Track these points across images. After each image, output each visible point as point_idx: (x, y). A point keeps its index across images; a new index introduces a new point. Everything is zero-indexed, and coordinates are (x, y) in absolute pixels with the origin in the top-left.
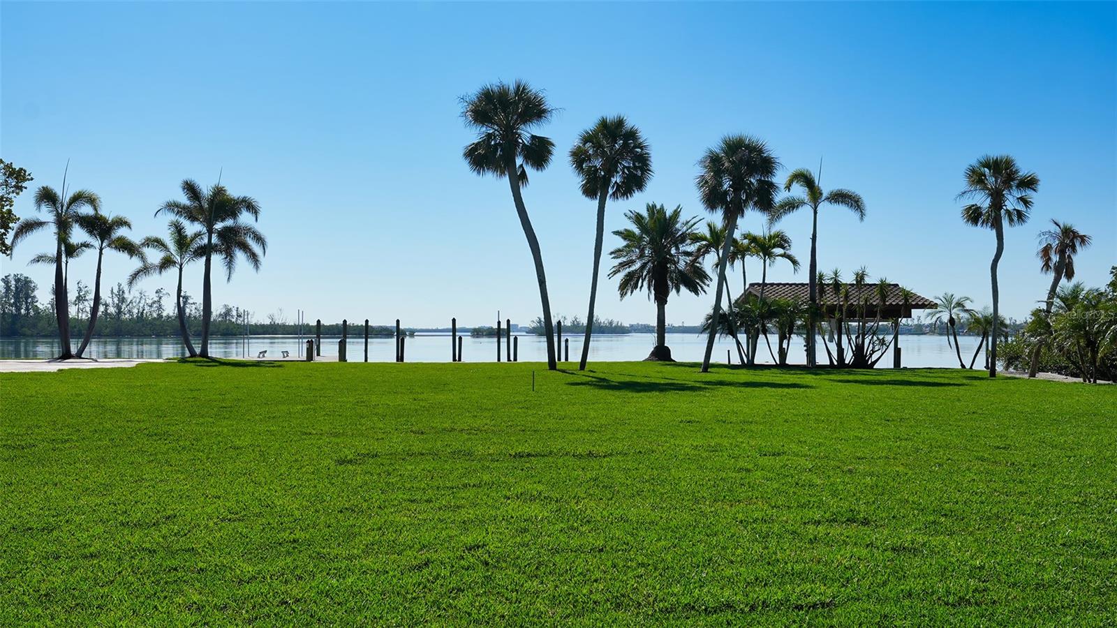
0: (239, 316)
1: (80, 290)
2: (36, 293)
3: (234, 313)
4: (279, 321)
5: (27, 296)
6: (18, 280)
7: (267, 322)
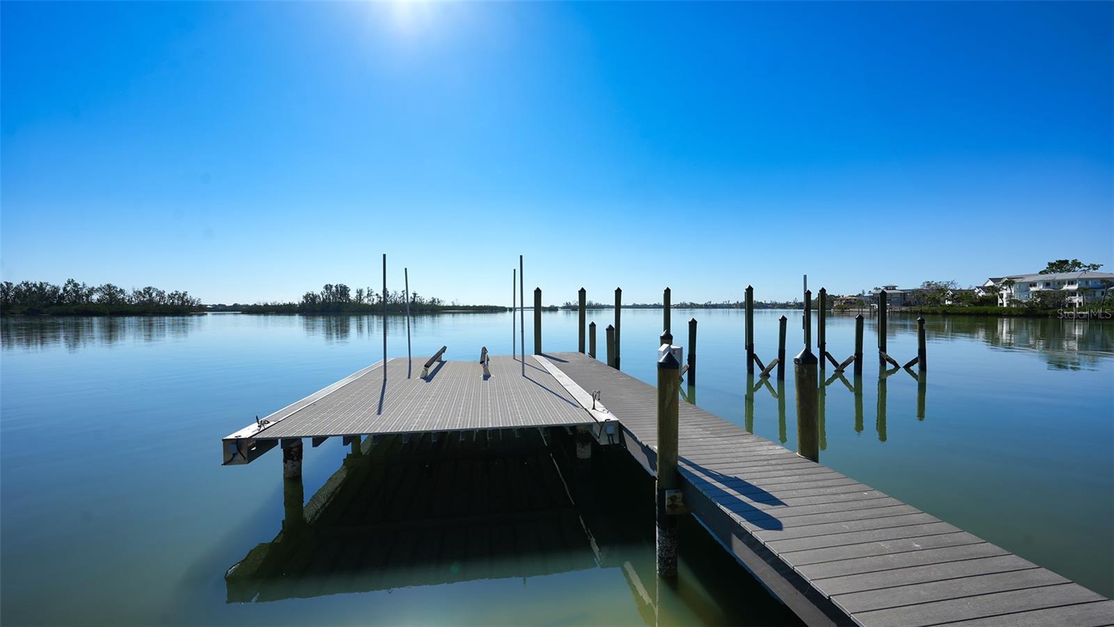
0: (439, 302)
1: (369, 291)
2: (350, 293)
3: (436, 301)
4: (456, 304)
5: (346, 294)
6: (341, 287)
7: (451, 305)
